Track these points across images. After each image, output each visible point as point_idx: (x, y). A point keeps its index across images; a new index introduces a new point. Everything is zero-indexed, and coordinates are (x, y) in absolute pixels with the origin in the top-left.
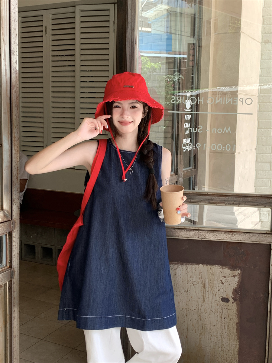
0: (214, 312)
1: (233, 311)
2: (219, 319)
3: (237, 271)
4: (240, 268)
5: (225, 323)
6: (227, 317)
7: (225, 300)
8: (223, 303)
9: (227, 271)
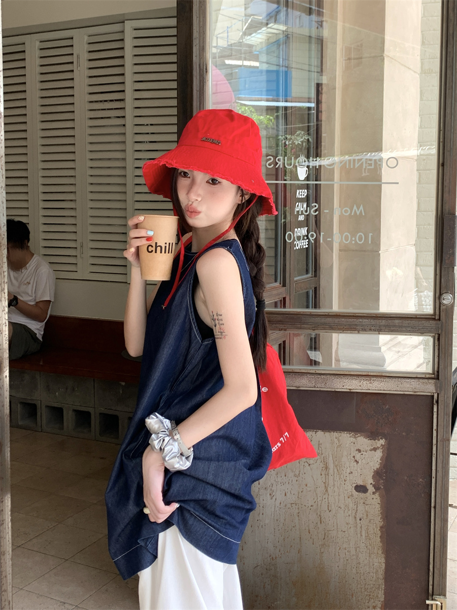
0: (343, 508)
1: (374, 507)
2: (351, 520)
3: (379, 440)
4: (384, 436)
5: (361, 527)
6: (365, 517)
7: (361, 489)
8: (357, 493)
9: (363, 442)
